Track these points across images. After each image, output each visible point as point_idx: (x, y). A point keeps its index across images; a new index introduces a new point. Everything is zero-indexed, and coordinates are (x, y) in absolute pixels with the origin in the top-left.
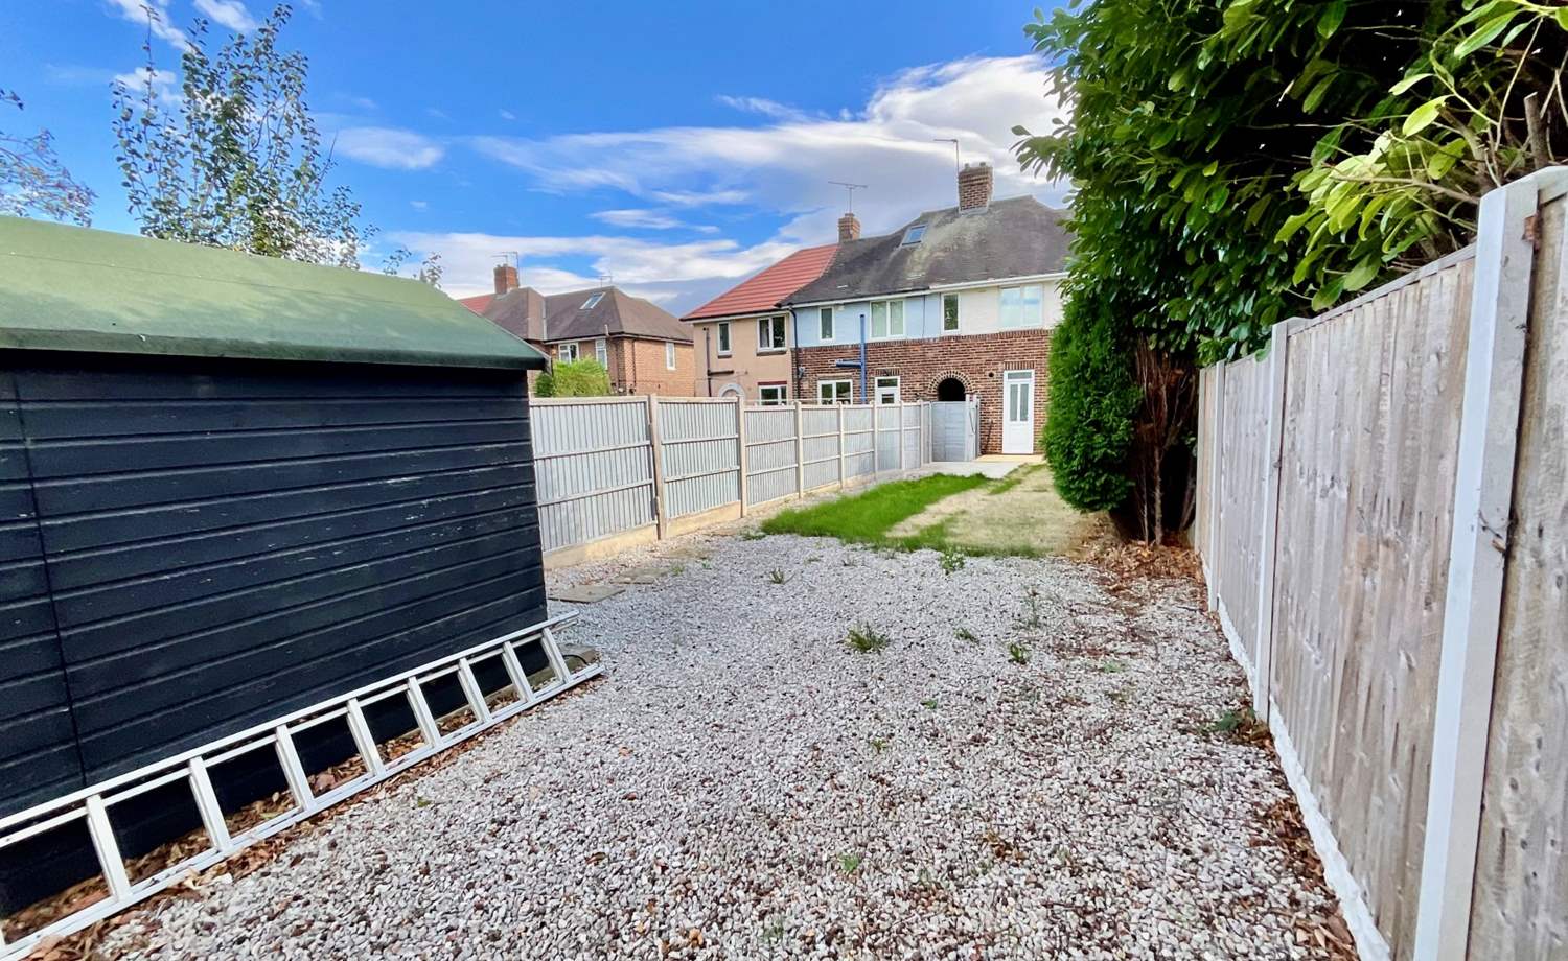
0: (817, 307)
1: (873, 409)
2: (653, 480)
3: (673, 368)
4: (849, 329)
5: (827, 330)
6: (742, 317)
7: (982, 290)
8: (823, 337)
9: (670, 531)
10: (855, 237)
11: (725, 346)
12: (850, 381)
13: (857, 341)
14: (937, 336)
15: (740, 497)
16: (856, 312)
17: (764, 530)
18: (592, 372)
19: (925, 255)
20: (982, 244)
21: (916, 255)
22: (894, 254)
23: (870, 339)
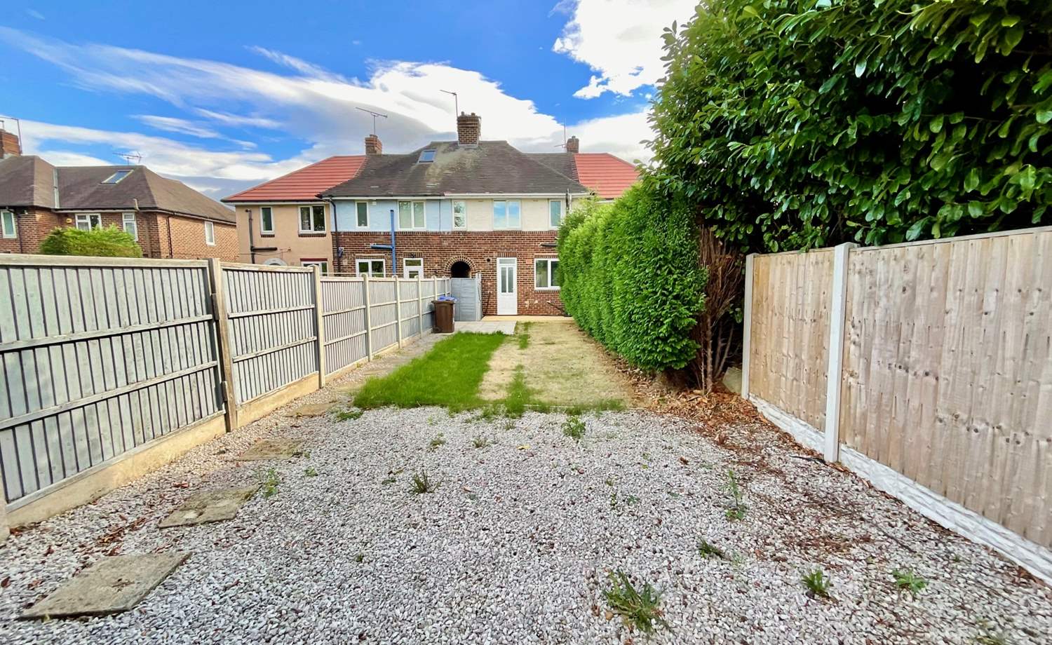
0: (354, 201)
1: (417, 282)
2: (217, 362)
3: (213, 244)
4: (380, 220)
5: (362, 220)
6: (285, 204)
7: (481, 200)
8: (360, 225)
9: (242, 418)
10: (378, 153)
11: (268, 226)
12: (383, 260)
13: (389, 230)
14: (450, 230)
15: (318, 368)
16: (387, 208)
17: (356, 404)
18: (119, 241)
19: (438, 171)
20: (477, 168)
21: (430, 170)
22: (413, 167)
23: (398, 229)
